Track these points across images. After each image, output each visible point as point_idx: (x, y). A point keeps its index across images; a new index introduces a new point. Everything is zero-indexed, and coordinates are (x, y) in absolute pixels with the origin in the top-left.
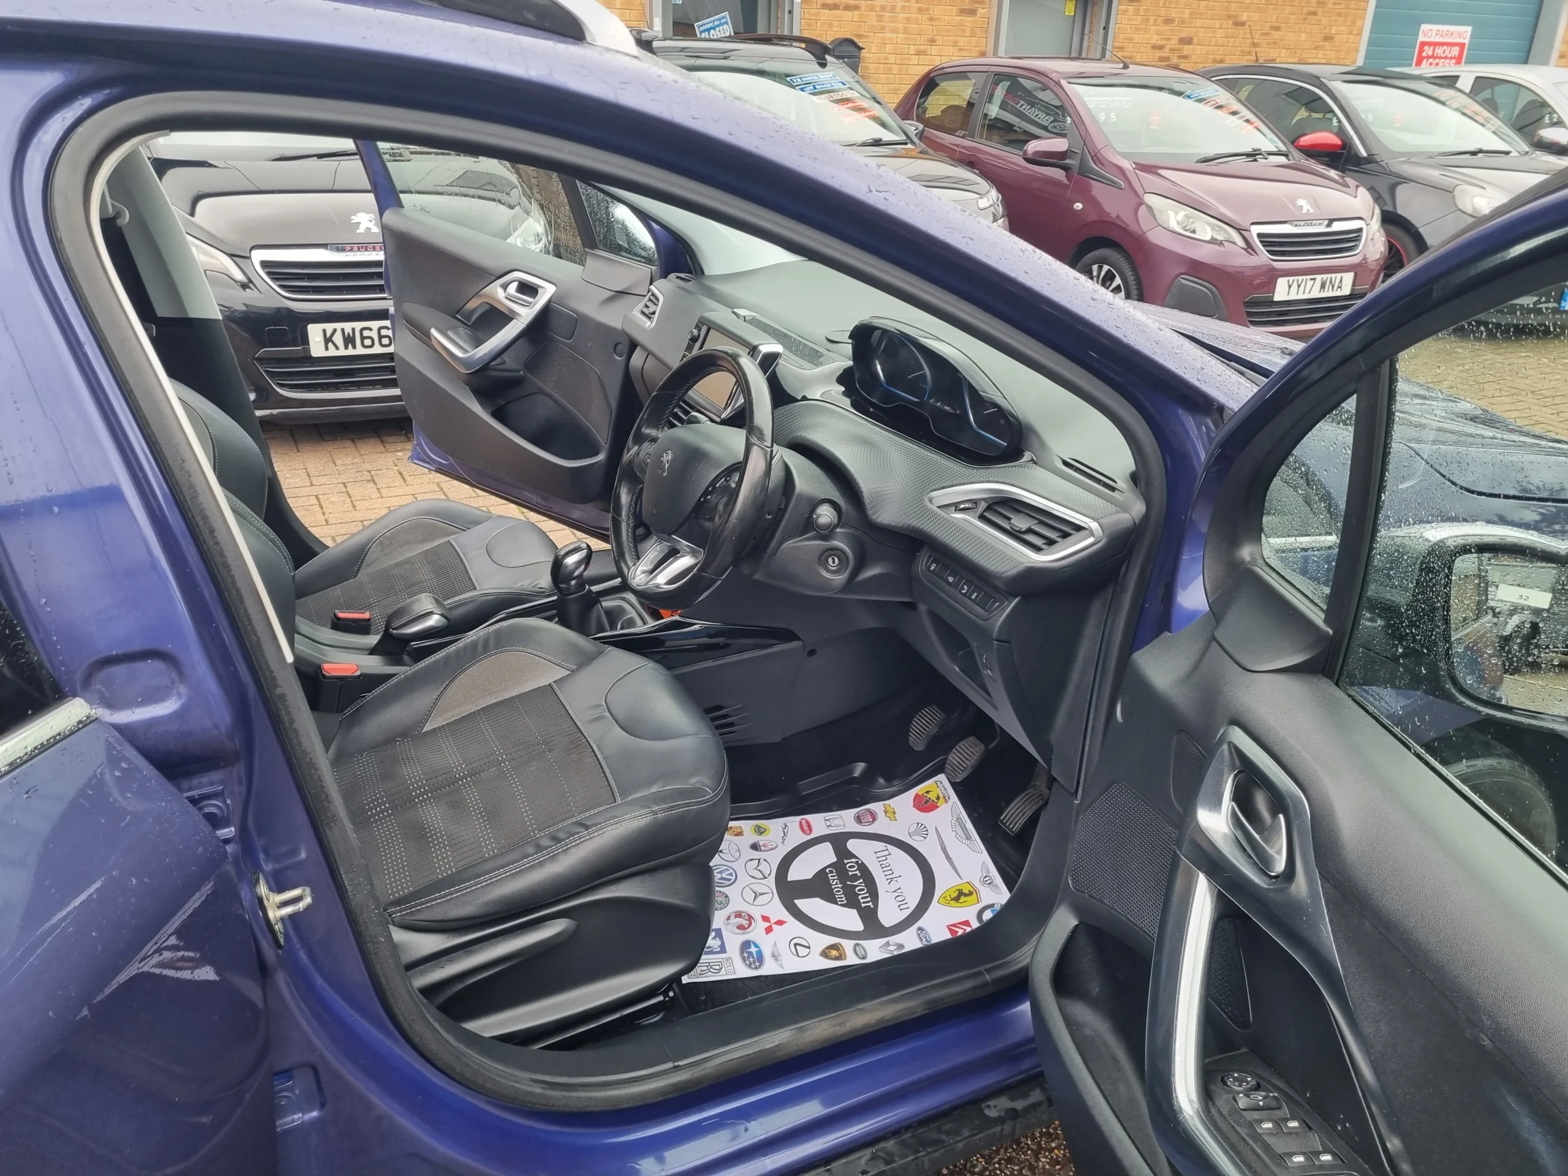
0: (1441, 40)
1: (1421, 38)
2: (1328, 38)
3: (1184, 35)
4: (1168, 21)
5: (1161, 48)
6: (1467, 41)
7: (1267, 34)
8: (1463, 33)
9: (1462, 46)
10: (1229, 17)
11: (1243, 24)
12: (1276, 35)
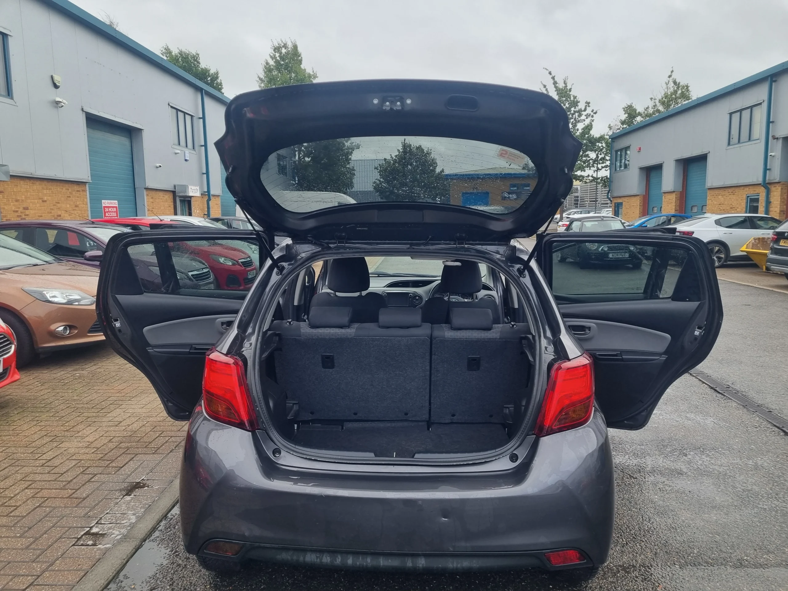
0: (109, 205)
1: (103, 205)
2: (76, 206)
3: (24, 206)
4: (17, 201)
5: (17, 211)
6: (117, 206)
7: (55, 205)
8: (115, 203)
9: (116, 207)
10: (40, 198)
11: (45, 201)
12: (59, 205)
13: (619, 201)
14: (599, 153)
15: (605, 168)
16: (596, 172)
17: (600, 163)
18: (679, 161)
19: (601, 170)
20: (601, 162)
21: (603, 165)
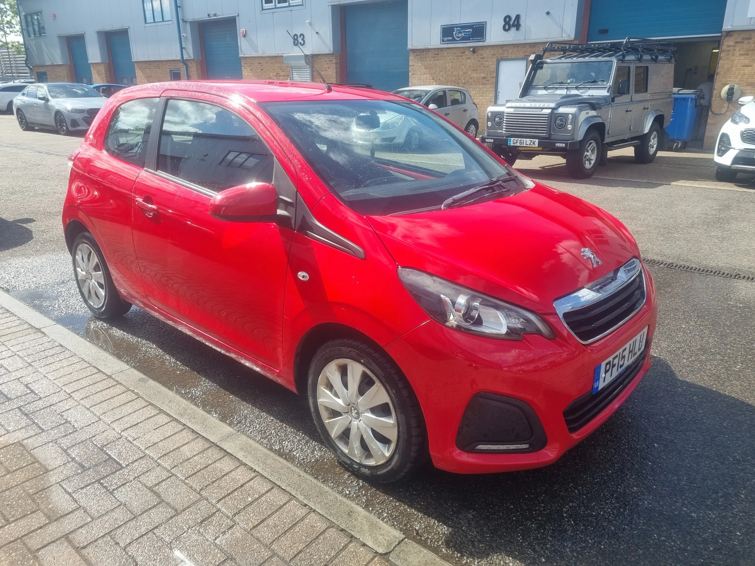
13: (42, 70)
14: (4, 16)
15: (14, 33)
16: (4, 37)
17: (8, 27)
18: (99, 33)
19: (9, 34)
20: (8, 25)
21: (11, 29)
